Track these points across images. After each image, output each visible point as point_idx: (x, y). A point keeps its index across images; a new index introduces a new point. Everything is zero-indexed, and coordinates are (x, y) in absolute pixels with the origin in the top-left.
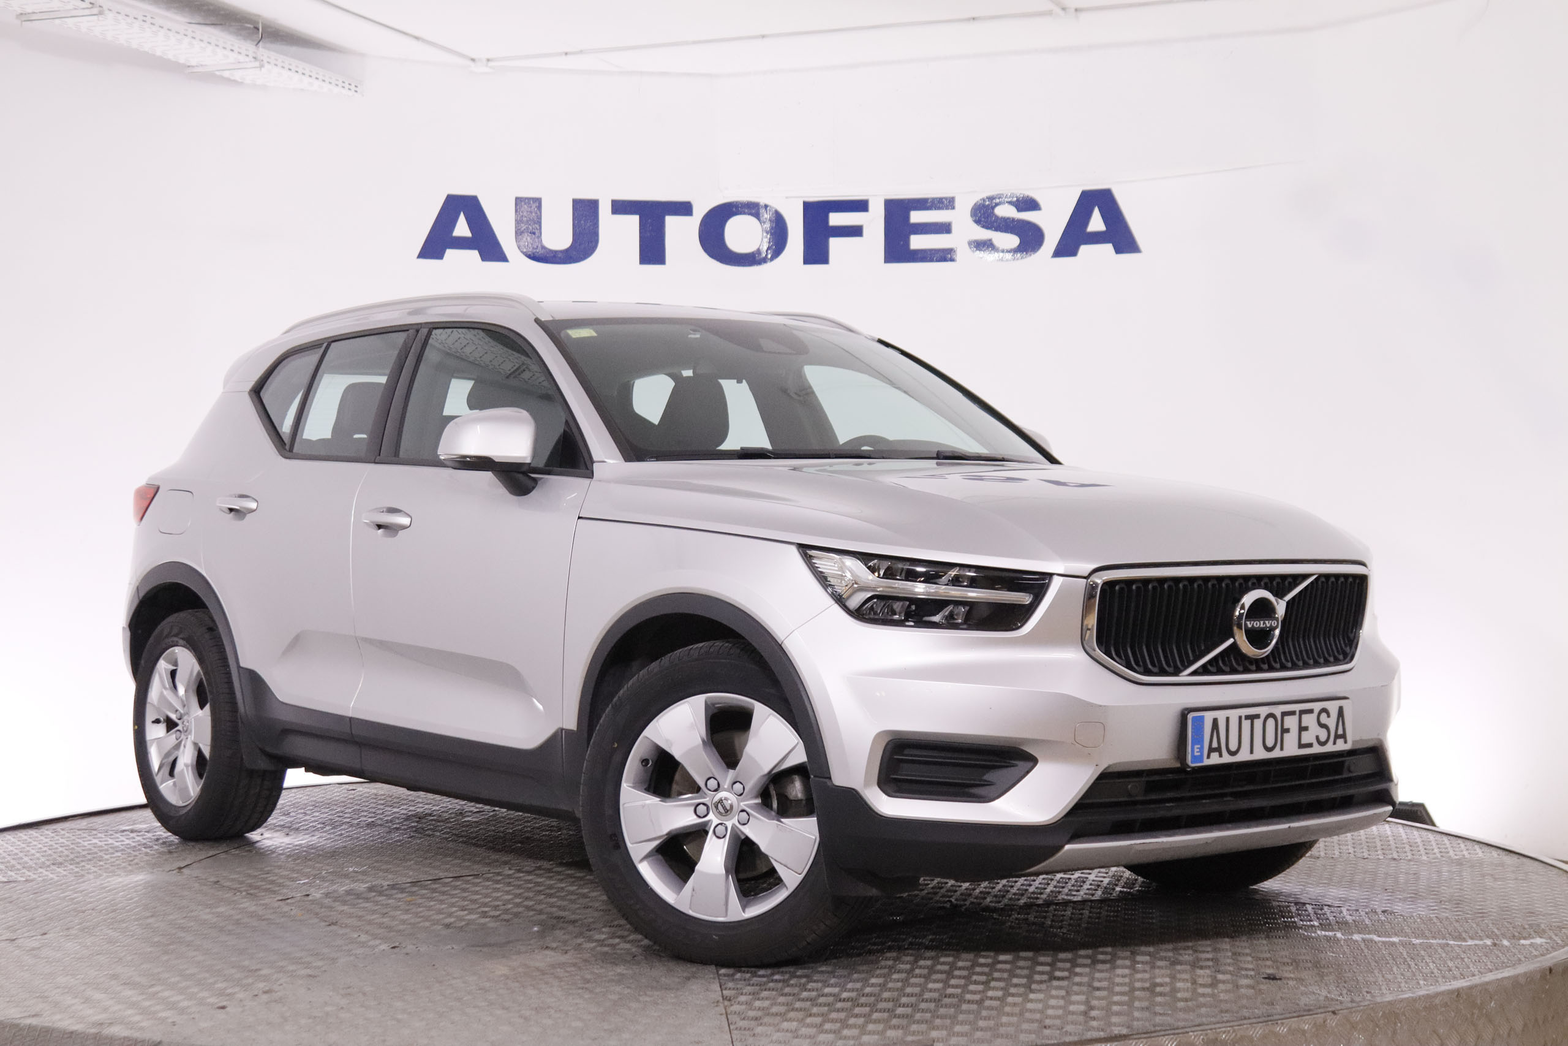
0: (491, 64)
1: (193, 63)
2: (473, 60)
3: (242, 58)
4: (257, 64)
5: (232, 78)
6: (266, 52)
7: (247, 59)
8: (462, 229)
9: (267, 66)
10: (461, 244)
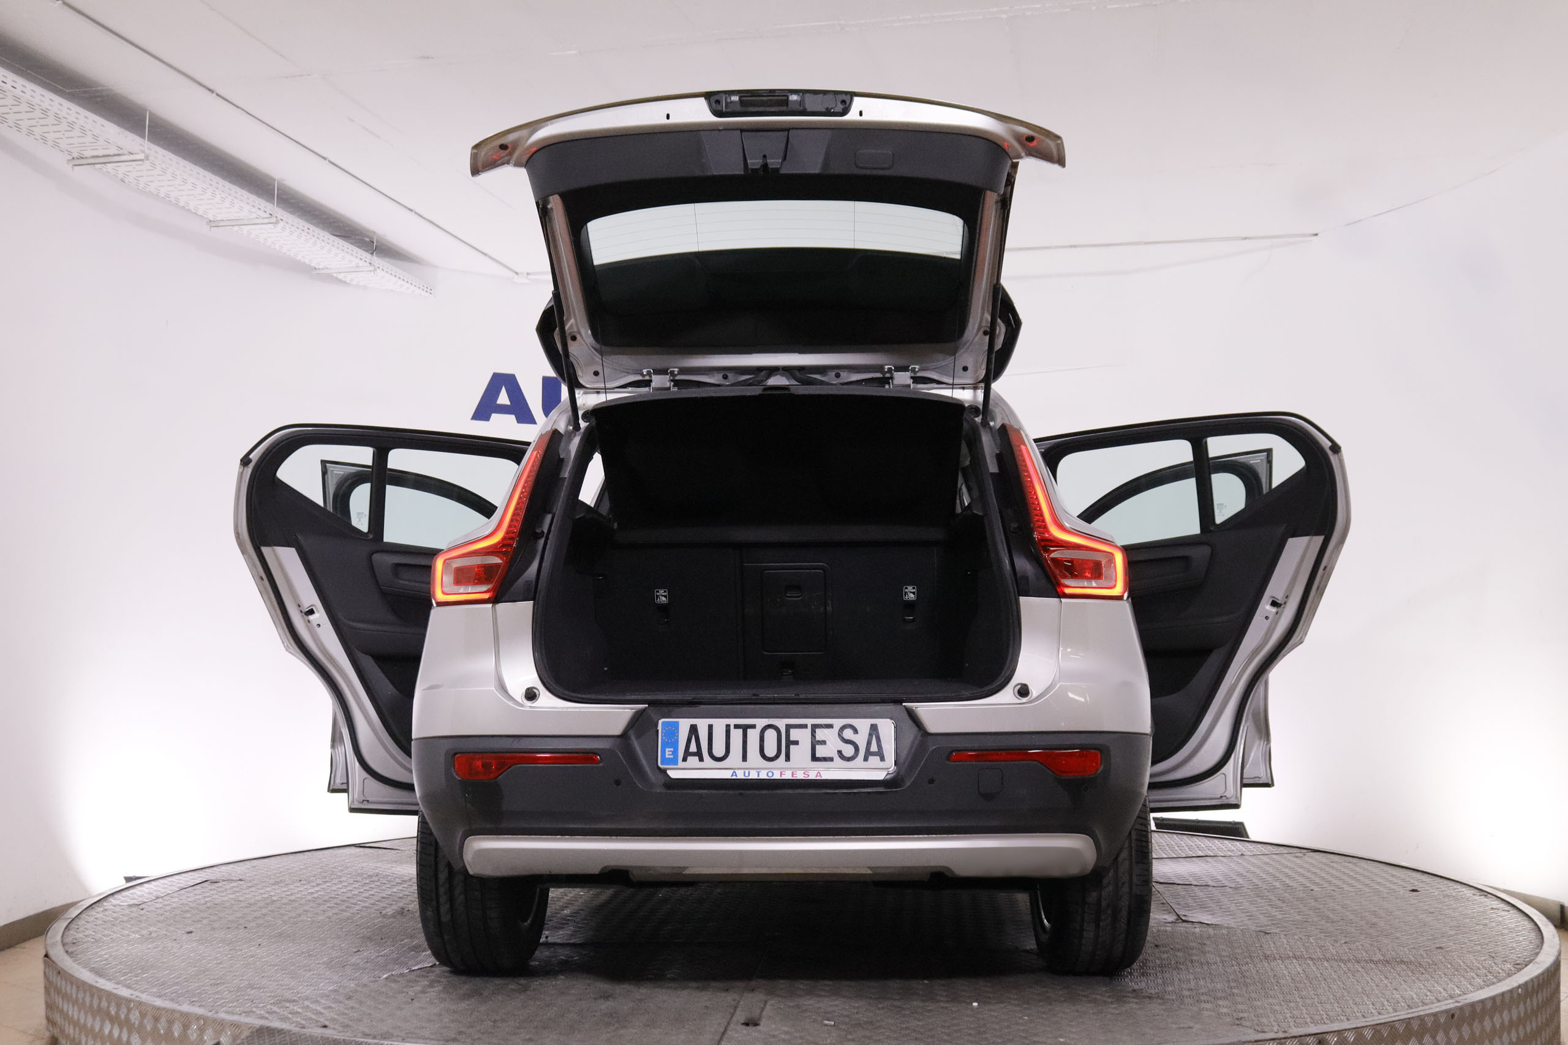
0: (530, 277)
1: (321, 267)
2: (517, 273)
3: (361, 263)
4: (372, 268)
5: (344, 280)
6: (376, 260)
7: (365, 264)
8: (503, 399)
9: (378, 270)
10: (503, 410)
